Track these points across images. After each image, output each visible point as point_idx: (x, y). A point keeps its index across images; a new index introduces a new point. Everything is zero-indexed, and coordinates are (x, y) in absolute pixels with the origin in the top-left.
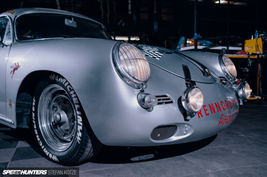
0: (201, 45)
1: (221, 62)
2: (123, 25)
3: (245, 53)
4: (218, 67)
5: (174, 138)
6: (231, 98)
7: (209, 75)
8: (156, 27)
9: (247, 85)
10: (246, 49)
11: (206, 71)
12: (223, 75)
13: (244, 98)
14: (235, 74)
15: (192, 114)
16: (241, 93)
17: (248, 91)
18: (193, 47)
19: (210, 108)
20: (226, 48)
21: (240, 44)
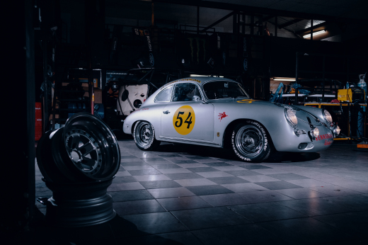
0: (301, 93)
1: (324, 114)
2: (213, 63)
3: (337, 101)
4: (322, 117)
5: (306, 149)
6: (329, 134)
7: (319, 121)
8: (245, 66)
9: (338, 127)
10: (339, 96)
11: (317, 120)
12: (324, 121)
13: (336, 134)
14: (331, 120)
15: (314, 138)
16: (334, 131)
17: (338, 130)
18: (294, 95)
19: (321, 137)
20: (321, 96)
21: (334, 92)
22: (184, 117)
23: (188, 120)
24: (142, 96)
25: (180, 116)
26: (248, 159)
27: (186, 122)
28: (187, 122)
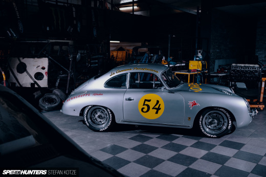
21: (184, 61)
22: (152, 104)
23: (157, 107)
24: (43, 68)
25: (146, 103)
26: (215, 136)
27: (153, 108)
28: (156, 109)
